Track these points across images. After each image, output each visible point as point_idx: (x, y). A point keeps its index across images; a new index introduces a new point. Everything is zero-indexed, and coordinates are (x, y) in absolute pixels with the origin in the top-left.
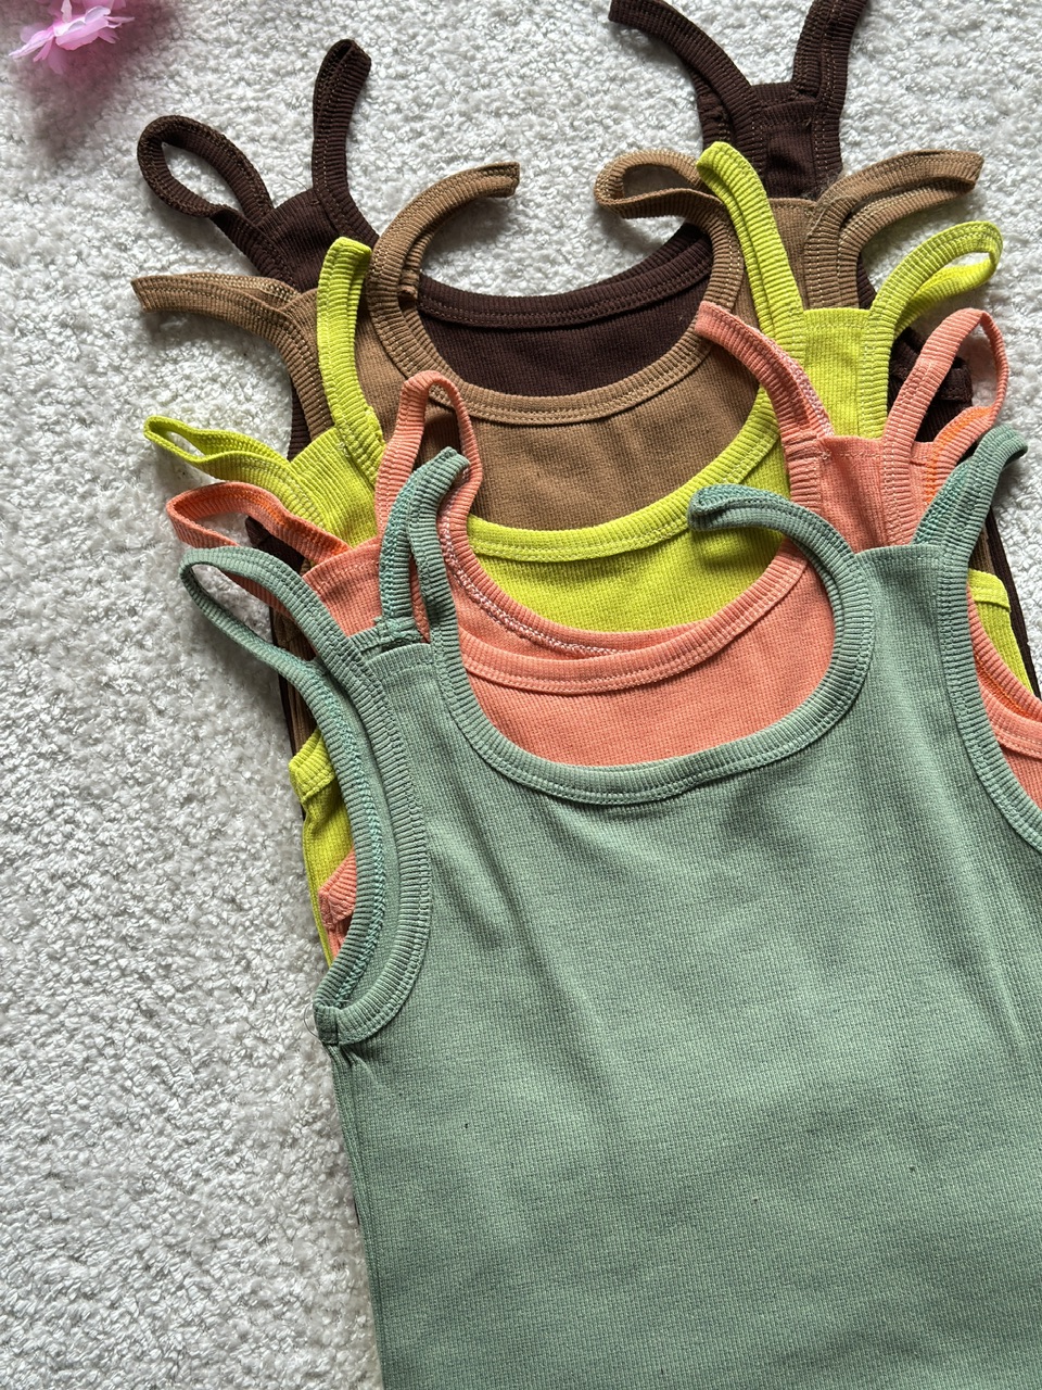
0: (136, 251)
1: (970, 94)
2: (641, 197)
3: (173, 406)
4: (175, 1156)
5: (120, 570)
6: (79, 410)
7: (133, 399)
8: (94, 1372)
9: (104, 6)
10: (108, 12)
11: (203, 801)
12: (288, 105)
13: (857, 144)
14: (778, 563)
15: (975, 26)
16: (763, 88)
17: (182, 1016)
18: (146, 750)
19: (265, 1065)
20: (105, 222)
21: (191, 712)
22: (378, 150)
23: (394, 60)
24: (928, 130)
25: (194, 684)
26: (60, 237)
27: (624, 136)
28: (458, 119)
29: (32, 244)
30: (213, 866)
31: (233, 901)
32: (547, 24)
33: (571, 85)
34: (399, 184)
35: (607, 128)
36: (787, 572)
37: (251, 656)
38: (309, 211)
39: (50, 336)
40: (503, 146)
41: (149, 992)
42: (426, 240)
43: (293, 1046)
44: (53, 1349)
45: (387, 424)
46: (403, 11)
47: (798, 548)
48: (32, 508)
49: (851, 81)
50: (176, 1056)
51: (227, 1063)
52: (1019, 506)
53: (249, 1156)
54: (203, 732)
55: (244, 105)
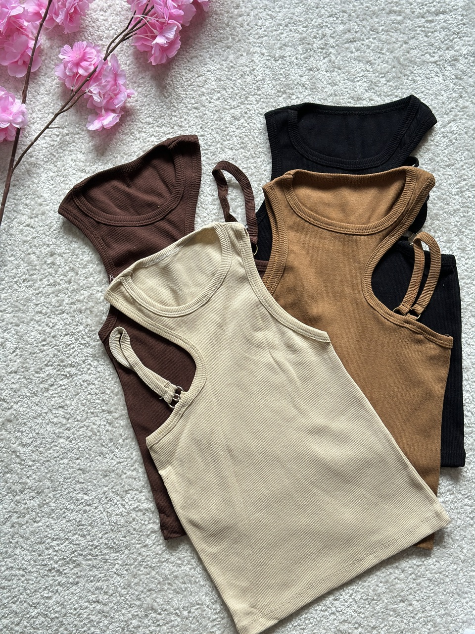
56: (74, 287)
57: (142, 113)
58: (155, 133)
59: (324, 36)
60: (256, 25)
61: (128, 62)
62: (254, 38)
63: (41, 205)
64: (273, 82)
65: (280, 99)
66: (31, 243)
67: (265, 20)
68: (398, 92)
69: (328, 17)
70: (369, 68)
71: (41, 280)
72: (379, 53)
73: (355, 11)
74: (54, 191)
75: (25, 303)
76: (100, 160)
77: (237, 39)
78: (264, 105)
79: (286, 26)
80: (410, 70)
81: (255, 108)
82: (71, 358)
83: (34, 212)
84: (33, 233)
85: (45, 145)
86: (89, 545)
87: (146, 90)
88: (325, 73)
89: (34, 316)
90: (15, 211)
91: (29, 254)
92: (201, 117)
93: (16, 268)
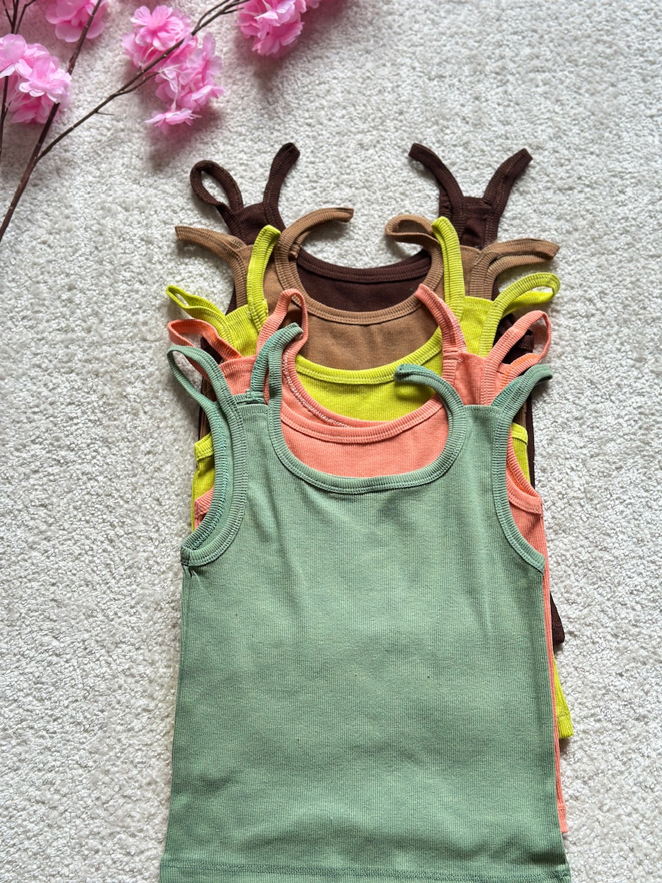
0: (180, 214)
1: (562, 218)
2: (404, 234)
3: (181, 283)
4: (108, 603)
5: (142, 348)
6: (140, 277)
7: (164, 277)
8: (52, 688)
9: (190, 108)
10: (190, 112)
11: (155, 454)
12: (261, 166)
13: (506, 230)
14: (430, 403)
15: (571, 189)
16: (470, 199)
17: (125, 545)
18: (136, 428)
19: (156, 573)
20: (170, 200)
21: (158, 415)
22: (295, 191)
23: (311, 155)
24: (540, 231)
25: (162, 404)
26: (149, 202)
27: (404, 207)
28: (333, 185)
29: (137, 203)
30: (153, 483)
31: (158, 500)
32: (381, 153)
33: (385, 181)
34: (300, 208)
35: (397, 202)
36: (432, 407)
37: (190, 396)
38: (259, 211)
39: (135, 243)
40: (350, 201)
41: (113, 532)
42: (306, 234)
43: (170, 568)
44: (37, 674)
45: (271, 309)
46: (319, 135)
47: (440, 398)
48: (111, 315)
49: (510, 203)
50: (118, 561)
51: (140, 569)
52: (545, 401)
53: (140, 610)
54: (161, 425)
55: (241, 162)
56: (95, 338)
57: (232, 118)
58: (246, 149)
59: (502, 57)
60: (411, 29)
61: (225, 49)
62: (406, 45)
63: (67, 217)
64: (423, 106)
65: (429, 130)
66: (42, 267)
67: (425, 25)
68: (595, 147)
69: (511, 34)
70: (557, 109)
71: (48, 321)
72: (576, 92)
73: (549, 32)
74: (90, 203)
75: (19, 349)
77: (381, 43)
78: (405, 135)
79: (452, 36)
80: (615, 121)
81: (393, 137)
82: (71, 438)
83: (56, 226)
84: (49, 254)
85: (88, 139)
86: (46, 714)
87: (243, 90)
88: (497, 106)
89: (29, 369)
90: (29, 220)
91: (38, 282)
92: (314, 138)
93: (16, 298)
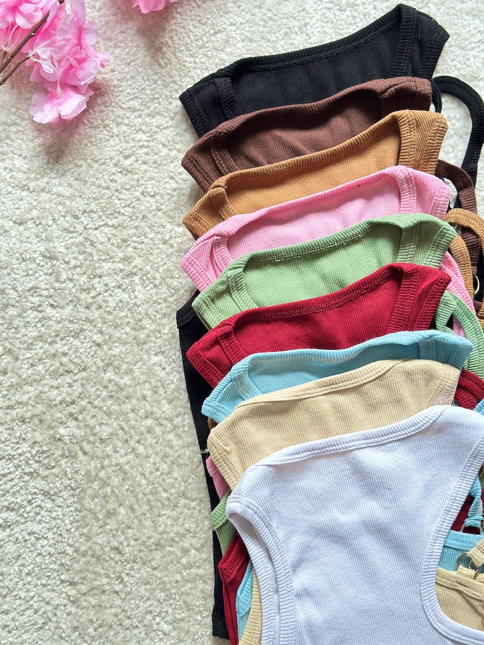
57: (121, 91)
58: (143, 128)
61: (98, 4)
76: (52, 169)
